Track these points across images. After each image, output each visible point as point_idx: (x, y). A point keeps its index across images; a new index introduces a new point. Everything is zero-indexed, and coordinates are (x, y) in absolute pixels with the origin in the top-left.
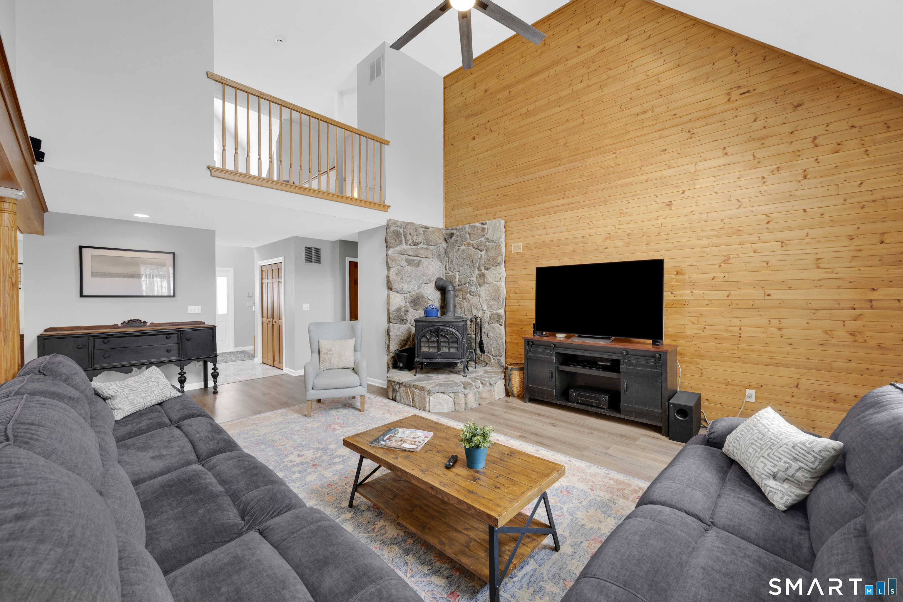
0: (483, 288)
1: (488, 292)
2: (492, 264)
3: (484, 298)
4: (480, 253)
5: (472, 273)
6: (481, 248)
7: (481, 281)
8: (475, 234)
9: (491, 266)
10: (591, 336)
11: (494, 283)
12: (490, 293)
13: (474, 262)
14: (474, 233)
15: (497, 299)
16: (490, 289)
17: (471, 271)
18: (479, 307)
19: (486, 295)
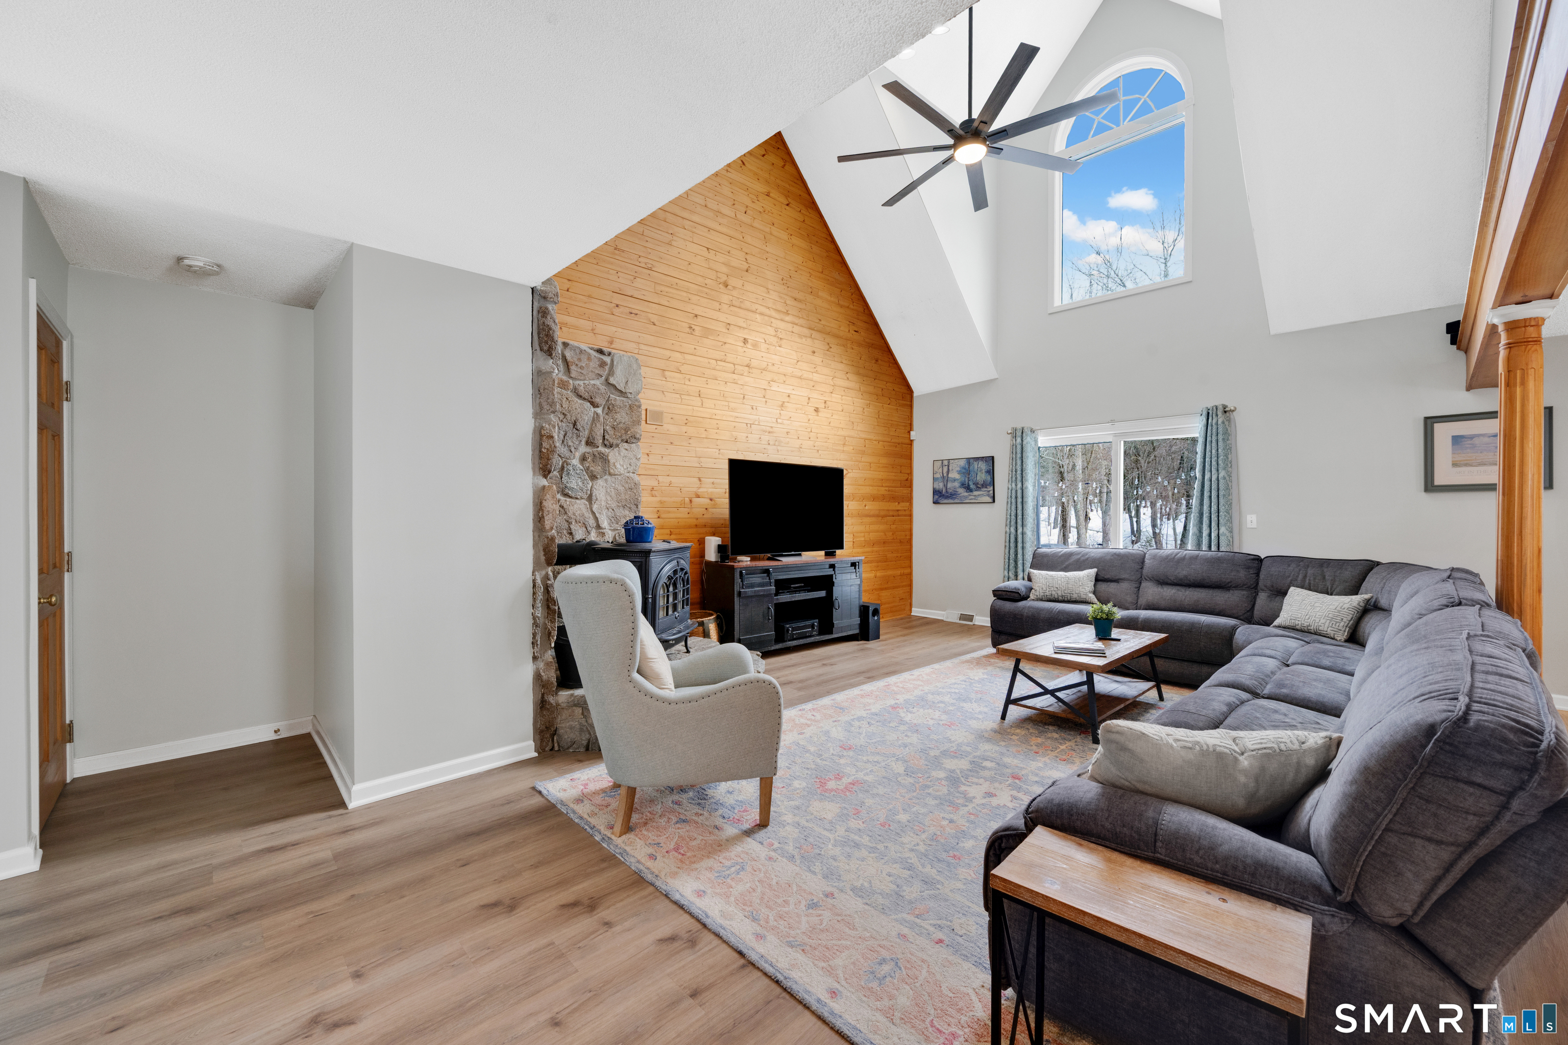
0: (600, 482)
1: (613, 493)
2: (624, 437)
3: (603, 503)
4: (593, 409)
5: (573, 450)
6: (598, 400)
7: (597, 469)
8: (581, 368)
9: (619, 442)
10: (793, 553)
11: (628, 475)
12: (618, 494)
13: (579, 427)
14: (580, 364)
15: (633, 507)
16: (621, 488)
17: (570, 443)
18: (591, 522)
19: (609, 498)
